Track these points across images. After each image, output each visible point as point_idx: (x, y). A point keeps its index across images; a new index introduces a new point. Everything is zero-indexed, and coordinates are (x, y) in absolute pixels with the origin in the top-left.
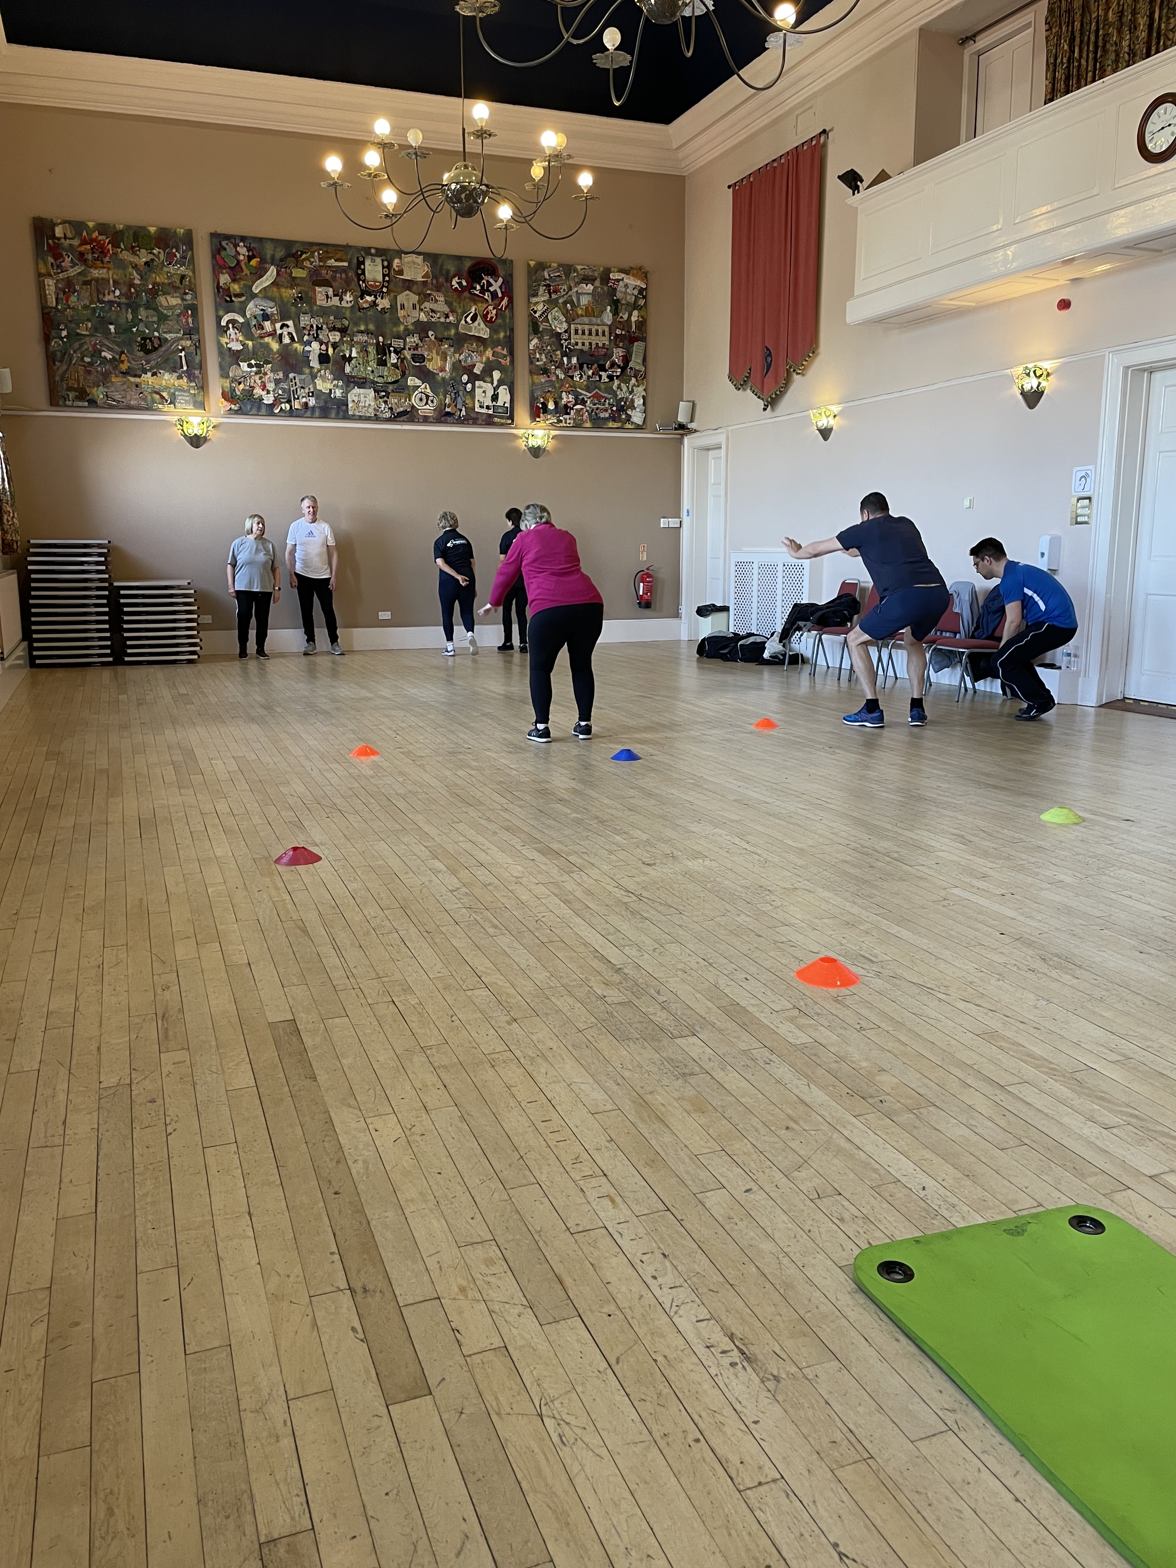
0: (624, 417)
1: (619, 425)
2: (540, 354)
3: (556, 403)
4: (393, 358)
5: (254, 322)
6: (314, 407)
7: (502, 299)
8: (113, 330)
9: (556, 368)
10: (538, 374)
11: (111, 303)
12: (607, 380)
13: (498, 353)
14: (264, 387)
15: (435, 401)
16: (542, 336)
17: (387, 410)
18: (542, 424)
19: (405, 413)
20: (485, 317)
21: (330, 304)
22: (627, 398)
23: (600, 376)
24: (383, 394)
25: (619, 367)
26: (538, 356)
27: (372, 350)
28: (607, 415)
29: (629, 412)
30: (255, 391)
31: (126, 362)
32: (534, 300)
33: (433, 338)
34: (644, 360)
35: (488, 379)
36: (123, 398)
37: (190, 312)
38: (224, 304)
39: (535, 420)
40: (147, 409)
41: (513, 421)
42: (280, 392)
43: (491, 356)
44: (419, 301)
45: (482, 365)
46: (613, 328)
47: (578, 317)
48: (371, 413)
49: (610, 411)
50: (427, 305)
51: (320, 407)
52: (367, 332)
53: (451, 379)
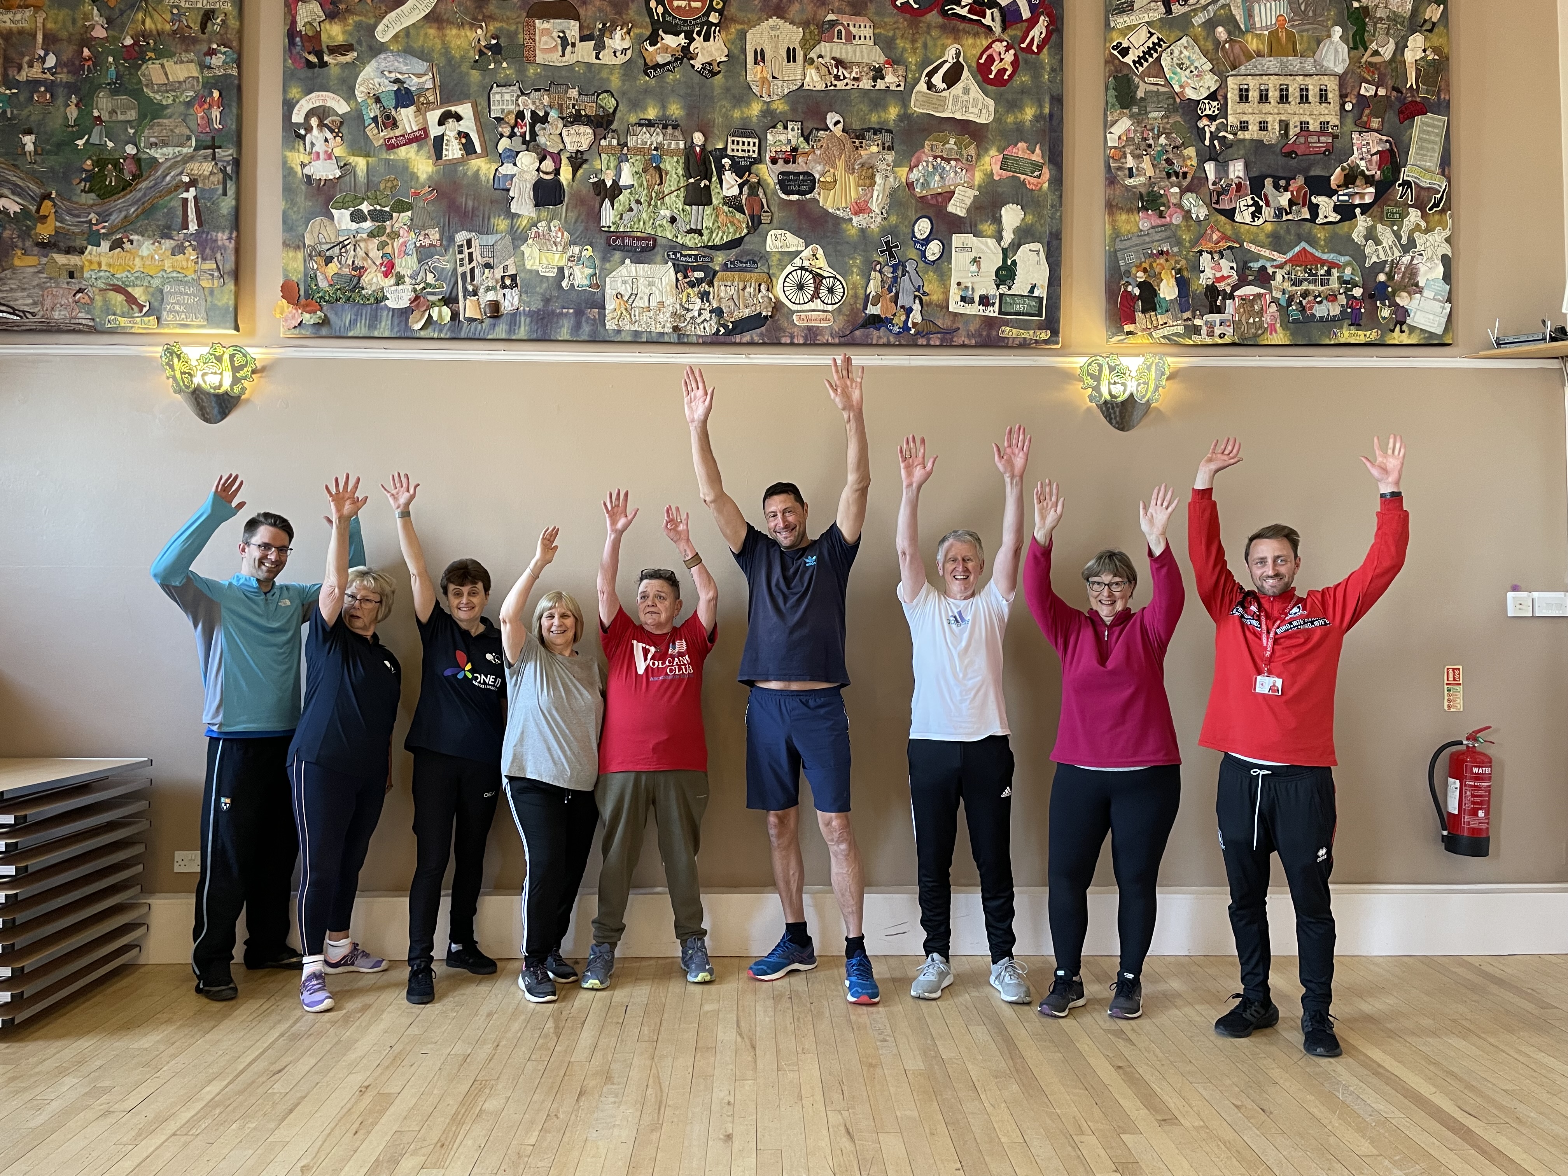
0: (1386, 313)
1: (1372, 335)
2: (1138, 157)
3: (1182, 283)
4: (730, 185)
5: (374, 111)
6: (514, 315)
7: (1033, 22)
8: (30, 147)
9: (1183, 192)
10: (1130, 211)
11: (33, 84)
12: (1334, 217)
13: (1017, 160)
14: (389, 268)
15: (838, 289)
16: (1144, 112)
17: (706, 315)
18: (1140, 339)
19: (755, 321)
20: (982, 71)
21: (570, 58)
22: (1394, 264)
23: (1314, 209)
24: (700, 275)
25: (1369, 180)
26: (1130, 162)
27: (673, 167)
28: (1335, 310)
29: (1402, 300)
30: (365, 280)
31: (51, 219)
32: (1121, 21)
33: (838, 130)
34: (1445, 163)
35: (988, 228)
36: (35, 303)
37: (216, 94)
38: (304, 73)
39: (1120, 329)
40: (94, 330)
41: (1055, 332)
42: (430, 278)
43: (996, 168)
44: (804, 42)
45: (972, 193)
46: (1350, 81)
47: (1249, 57)
48: (664, 323)
49: (1342, 299)
50: (827, 50)
51: (530, 314)
52: (665, 124)
53: (884, 231)
